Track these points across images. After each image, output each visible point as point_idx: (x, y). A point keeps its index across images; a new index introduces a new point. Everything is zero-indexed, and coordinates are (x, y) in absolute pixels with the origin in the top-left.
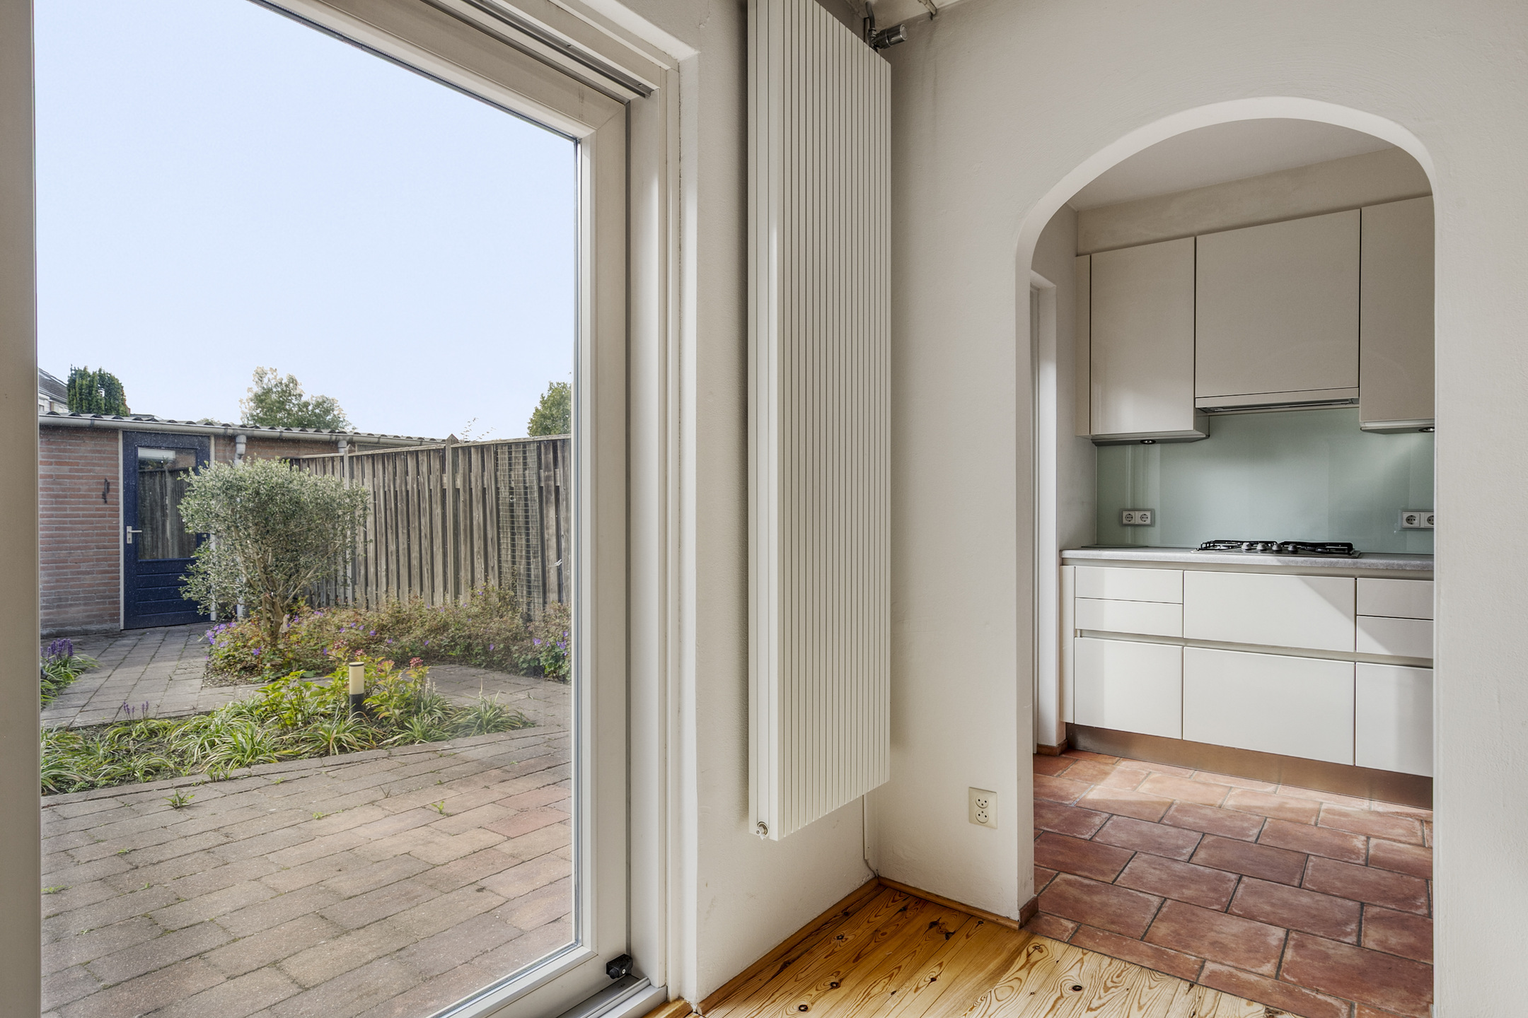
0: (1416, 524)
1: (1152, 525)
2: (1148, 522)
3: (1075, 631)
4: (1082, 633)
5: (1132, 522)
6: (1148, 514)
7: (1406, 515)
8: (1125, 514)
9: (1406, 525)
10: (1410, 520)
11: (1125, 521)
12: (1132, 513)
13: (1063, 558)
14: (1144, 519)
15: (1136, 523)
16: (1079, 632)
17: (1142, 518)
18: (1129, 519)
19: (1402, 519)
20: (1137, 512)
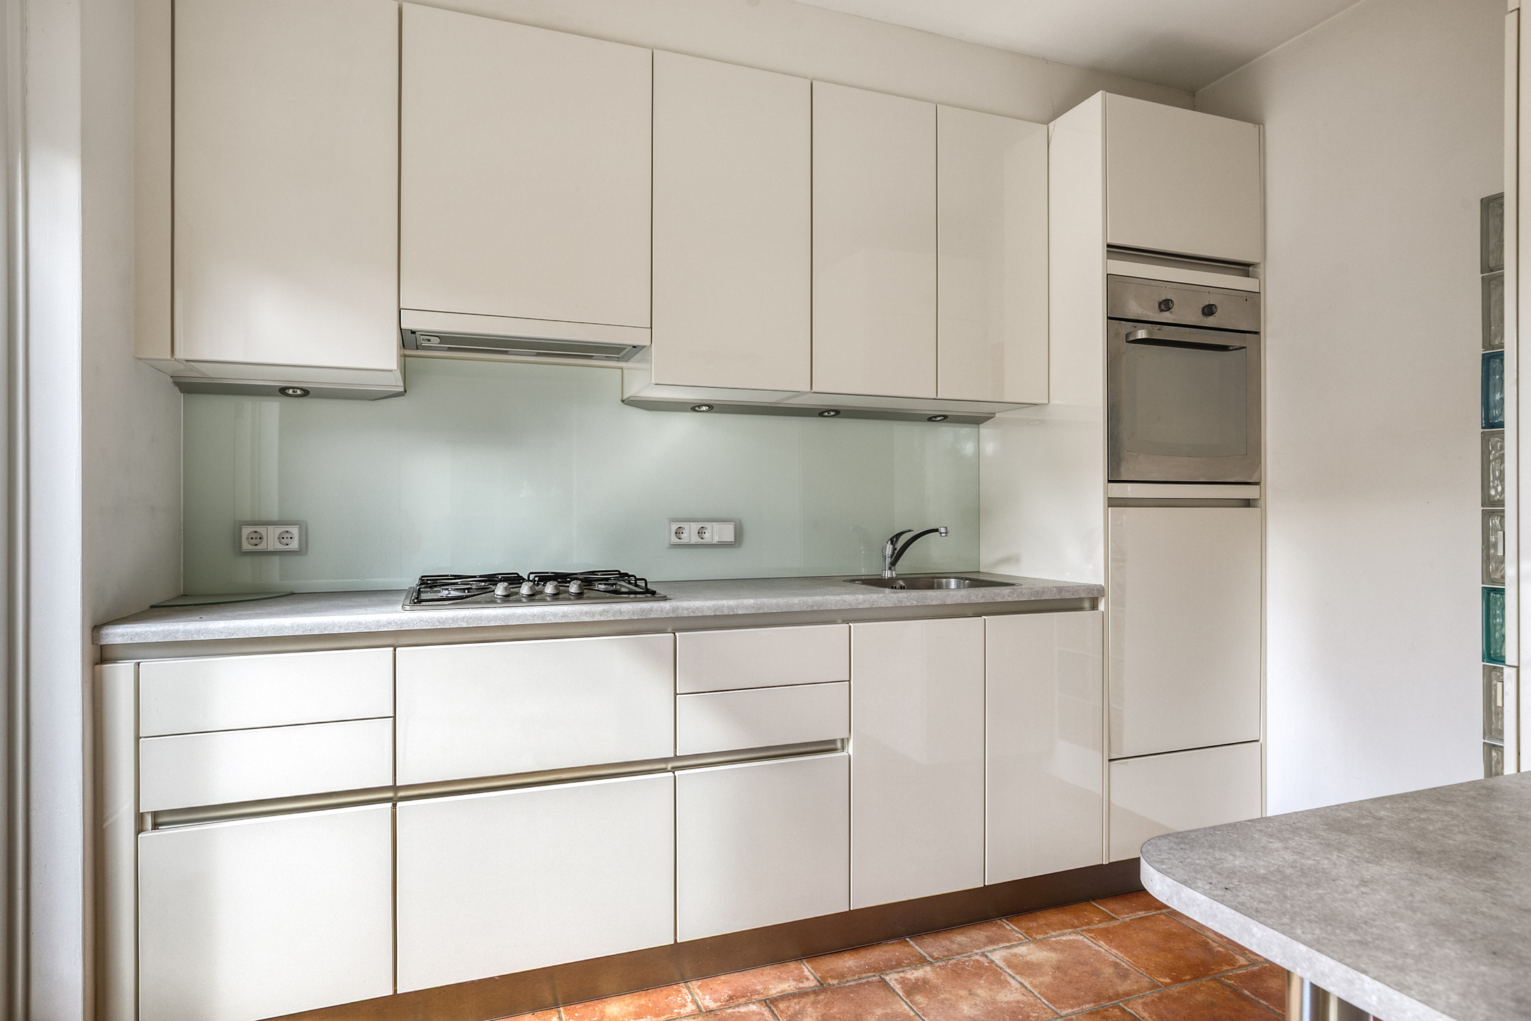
0: (685, 538)
1: (302, 551)
2: (294, 545)
3: (140, 818)
4: (159, 820)
5: (262, 547)
6: (295, 531)
7: (674, 527)
8: (246, 531)
9: (675, 540)
10: (678, 533)
11: (246, 546)
12: (261, 530)
13: (102, 646)
14: (285, 541)
15: (271, 548)
16: (149, 821)
17: (281, 538)
18: (254, 541)
19: (670, 532)
20: (271, 528)
